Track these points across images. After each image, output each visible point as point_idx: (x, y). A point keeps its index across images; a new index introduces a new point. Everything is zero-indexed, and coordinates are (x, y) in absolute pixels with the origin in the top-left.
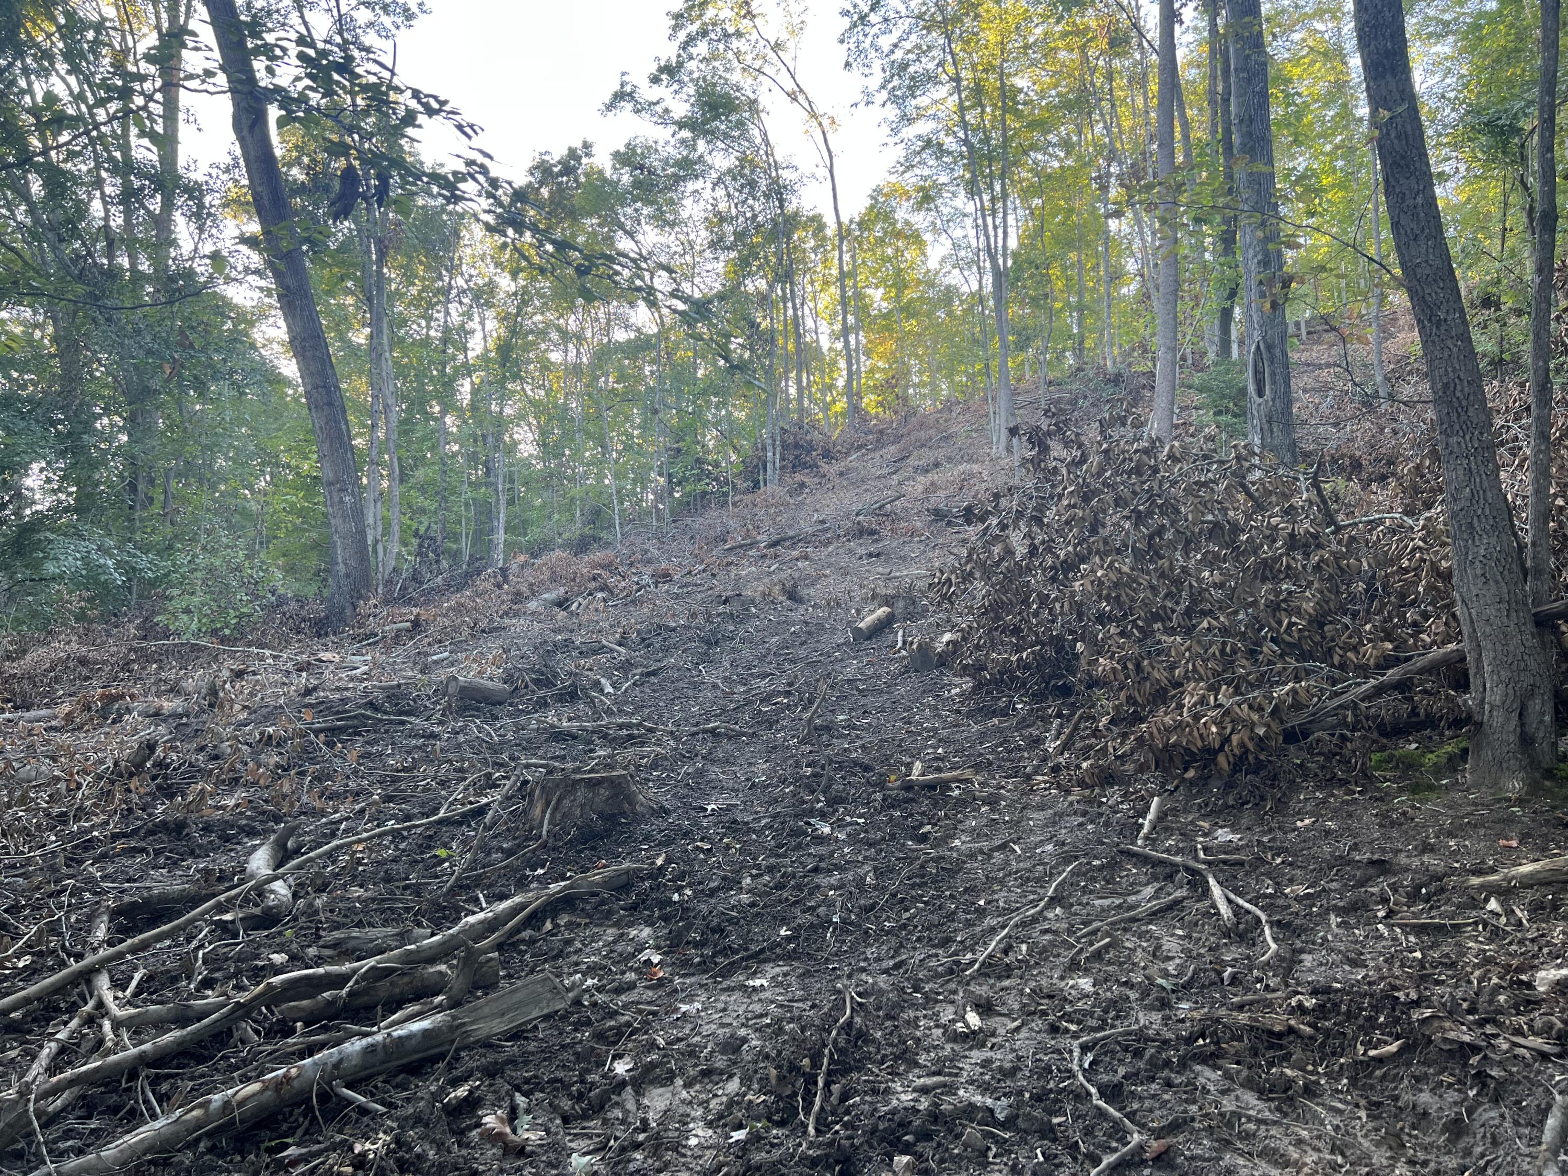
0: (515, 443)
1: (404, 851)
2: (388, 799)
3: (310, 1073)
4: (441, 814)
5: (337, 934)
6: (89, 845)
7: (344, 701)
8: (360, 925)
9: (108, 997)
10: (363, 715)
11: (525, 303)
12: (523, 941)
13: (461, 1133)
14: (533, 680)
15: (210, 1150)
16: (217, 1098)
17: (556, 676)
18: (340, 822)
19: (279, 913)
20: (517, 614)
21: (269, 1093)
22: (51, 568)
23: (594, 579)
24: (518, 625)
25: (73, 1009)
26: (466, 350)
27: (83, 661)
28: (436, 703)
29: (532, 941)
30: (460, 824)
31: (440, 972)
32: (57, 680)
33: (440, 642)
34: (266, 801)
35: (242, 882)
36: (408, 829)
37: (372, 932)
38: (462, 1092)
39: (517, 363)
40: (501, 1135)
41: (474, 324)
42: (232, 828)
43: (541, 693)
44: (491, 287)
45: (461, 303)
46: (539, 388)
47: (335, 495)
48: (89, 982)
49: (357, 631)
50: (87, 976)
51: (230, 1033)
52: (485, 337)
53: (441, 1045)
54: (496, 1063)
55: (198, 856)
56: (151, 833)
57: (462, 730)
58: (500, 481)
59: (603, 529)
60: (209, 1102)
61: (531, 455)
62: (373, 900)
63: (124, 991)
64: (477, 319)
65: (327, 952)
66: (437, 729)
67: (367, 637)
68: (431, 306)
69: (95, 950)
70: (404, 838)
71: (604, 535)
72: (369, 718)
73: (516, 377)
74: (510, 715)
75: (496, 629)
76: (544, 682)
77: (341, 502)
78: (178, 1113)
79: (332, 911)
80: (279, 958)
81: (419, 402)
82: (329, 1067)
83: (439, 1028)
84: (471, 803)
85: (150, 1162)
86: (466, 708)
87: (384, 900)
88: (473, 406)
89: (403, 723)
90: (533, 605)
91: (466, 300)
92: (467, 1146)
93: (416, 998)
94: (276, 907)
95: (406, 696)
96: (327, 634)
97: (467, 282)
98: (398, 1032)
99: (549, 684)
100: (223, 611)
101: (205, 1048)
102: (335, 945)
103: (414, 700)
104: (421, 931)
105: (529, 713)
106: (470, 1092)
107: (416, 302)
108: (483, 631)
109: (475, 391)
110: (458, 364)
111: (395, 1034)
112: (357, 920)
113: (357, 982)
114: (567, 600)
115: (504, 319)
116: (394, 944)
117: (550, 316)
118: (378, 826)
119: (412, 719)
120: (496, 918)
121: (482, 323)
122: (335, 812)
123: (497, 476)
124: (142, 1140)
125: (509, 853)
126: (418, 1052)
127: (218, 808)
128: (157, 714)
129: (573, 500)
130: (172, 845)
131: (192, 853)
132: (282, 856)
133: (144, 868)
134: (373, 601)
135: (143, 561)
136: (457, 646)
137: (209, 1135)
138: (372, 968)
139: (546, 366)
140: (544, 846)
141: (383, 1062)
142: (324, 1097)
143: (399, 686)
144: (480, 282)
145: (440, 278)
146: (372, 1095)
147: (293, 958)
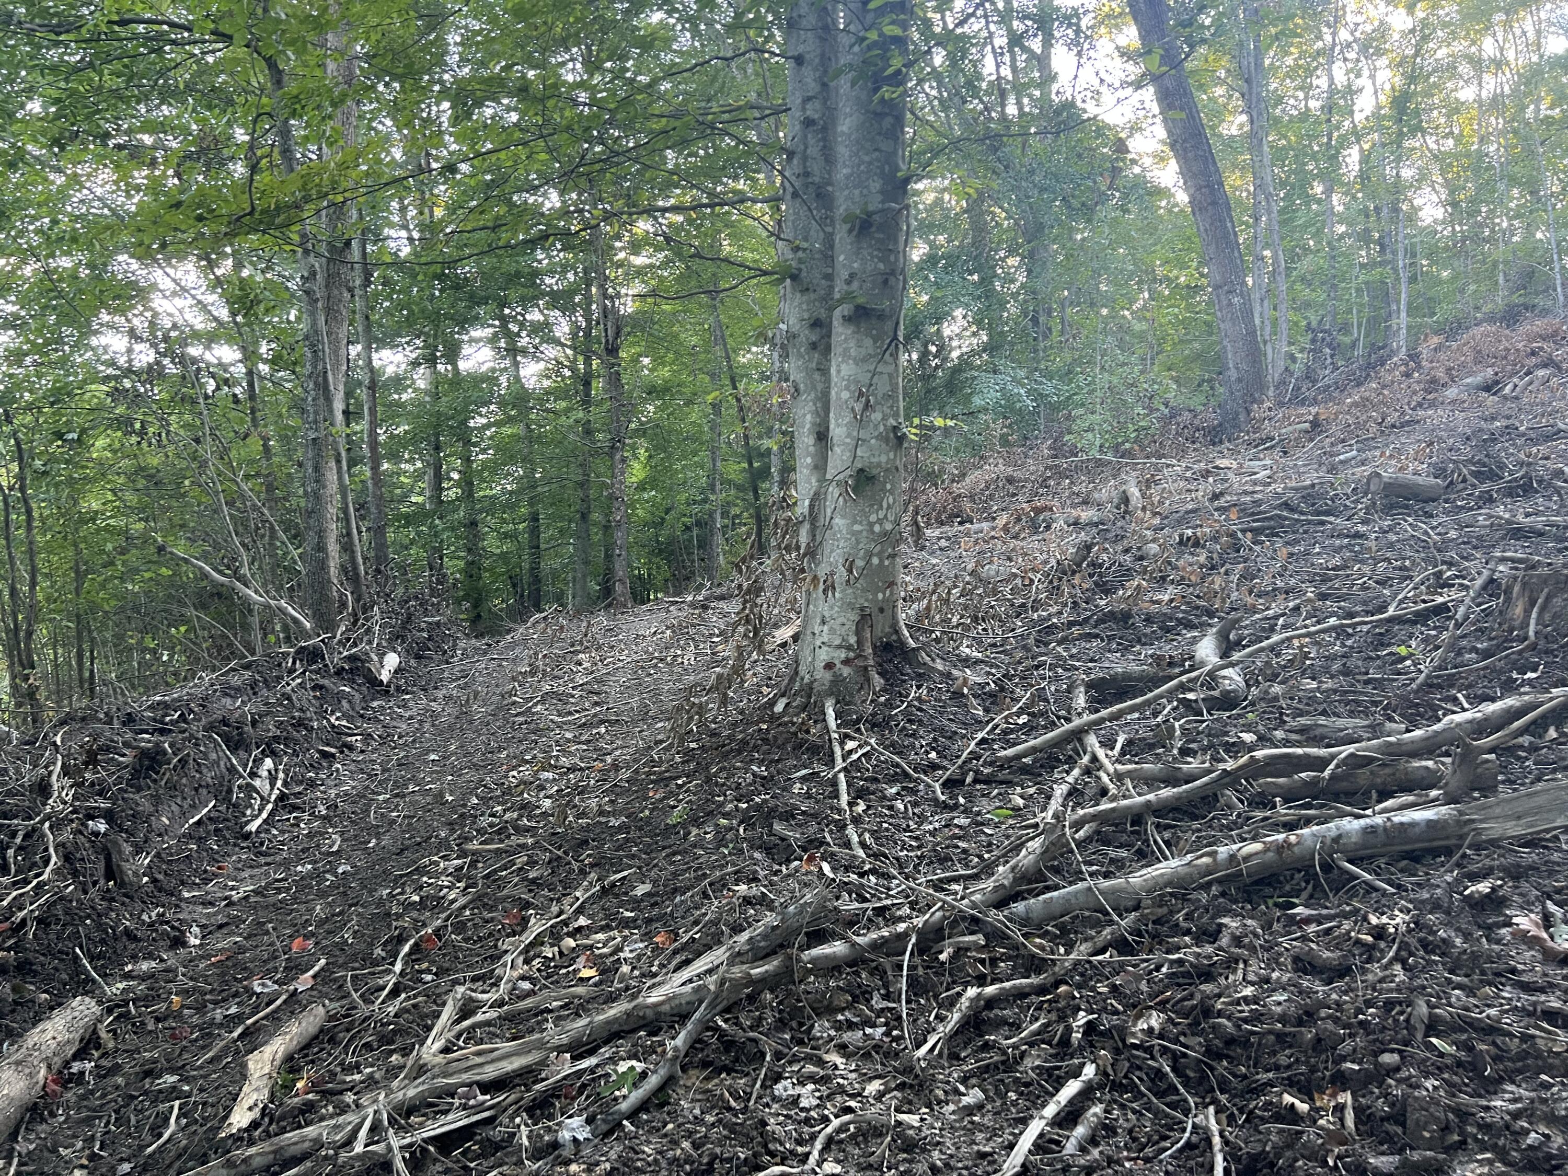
0: (1416, 210)
1: (1352, 647)
2: (1323, 597)
3: (1309, 843)
4: (1391, 611)
5: (1303, 721)
6: (1050, 630)
7: (1257, 503)
8: (1324, 713)
9: (1101, 753)
10: (1279, 516)
11: (1425, 38)
12: (1521, 747)
13: (1489, 929)
14: (1473, 473)
15: (1223, 894)
16: (1223, 851)
17: (1502, 467)
18: (1277, 617)
19: (1236, 697)
20: (1433, 405)
21: (1271, 854)
22: (977, 401)
23: (1533, 353)
24: (1434, 416)
25: (1071, 761)
26: (1352, 113)
27: (1010, 480)
28: (1357, 501)
29: (1533, 749)
30: (1415, 623)
31: (1427, 768)
32: (991, 497)
33: (1343, 441)
34: (1198, 597)
35: (1192, 668)
36: (1353, 626)
37: (1341, 722)
38: (1484, 887)
39: (1417, 113)
40: (1537, 939)
41: (1363, 81)
42: (1171, 619)
43: (1485, 487)
44: (1383, 30)
45: (1346, 60)
46: (1446, 136)
47: (1223, 297)
48: (1080, 740)
49: (1253, 436)
50: (1078, 735)
51: (1216, 798)
52: (1376, 92)
53: (1447, 838)
54: (1519, 866)
55: (1144, 644)
56: (1101, 621)
57: (1391, 529)
58: (1401, 255)
59: (1537, 294)
60: (1216, 852)
61: (1435, 221)
62: (1335, 691)
63: (1112, 749)
64: (1366, 73)
65: (1294, 737)
66: (1362, 529)
67: (1263, 441)
68: (1310, 72)
69: (1079, 714)
70: (1349, 636)
71: (1539, 301)
72: (1286, 518)
73: (1418, 129)
74: (1446, 512)
75: (1408, 423)
76: (1487, 474)
77: (1230, 304)
78: (1189, 857)
79: (1292, 699)
80: (1248, 737)
81: (1300, 185)
82: (1328, 841)
83: (1445, 821)
84: (1424, 601)
85: (1171, 894)
86: (1392, 507)
87: (1346, 692)
88: (1364, 176)
89: (1322, 523)
90: (1452, 393)
91: (1352, 55)
92: (1498, 942)
93: (1409, 790)
94: (1234, 691)
95: (1323, 496)
96: (1221, 442)
97: (1352, 33)
98: (1398, 818)
99: (1493, 476)
100: (1122, 426)
101: (1195, 806)
102: (1302, 731)
103: (1332, 500)
104: (1394, 725)
105: (1471, 509)
106: (1493, 889)
107: (1292, 73)
108: (1394, 426)
109: (1365, 158)
110: (1343, 132)
111: (1396, 819)
112: (1320, 709)
113: (1337, 766)
114: (1497, 383)
115: (1400, 65)
116: (1366, 735)
117: (1458, 47)
118: (1318, 622)
119: (1332, 519)
120: (1486, 719)
121: (1372, 77)
122: (1268, 609)
123: (1394, 253)
124: (1162, 875)
125: (1486, 654)
126: (1422, 841)
127: (1155, 602)
128: (1076, 523)
129: (1495, 264)
130: (1119, 634)
131: (1139, 641)
132: (1227, 648)
133: (1102, 651)
134: (1267, 404)
135: (1048, 387)
136: (1365, 444)
137: (1219, 881)
138: (1352, 755)
139: (1455, 109)
140: (1533, 647)
141: (1385, 845)
142: (1327, 867)
143: (1313, 486)
144: (1368, 28)
145: (1319, 37)
146: (1377, 874)
147: (1261, 738)
